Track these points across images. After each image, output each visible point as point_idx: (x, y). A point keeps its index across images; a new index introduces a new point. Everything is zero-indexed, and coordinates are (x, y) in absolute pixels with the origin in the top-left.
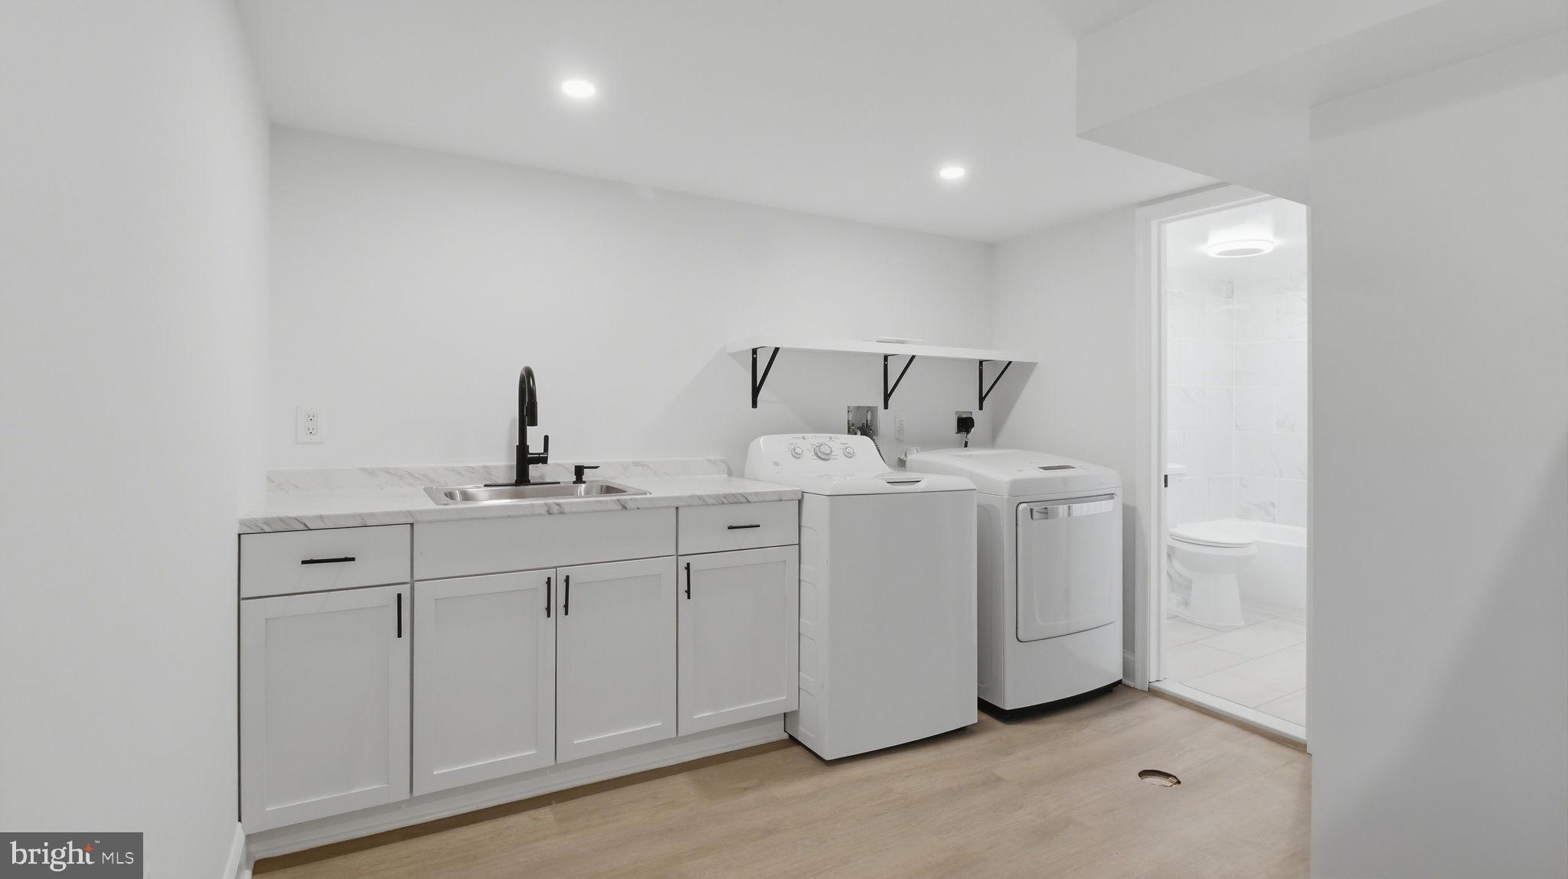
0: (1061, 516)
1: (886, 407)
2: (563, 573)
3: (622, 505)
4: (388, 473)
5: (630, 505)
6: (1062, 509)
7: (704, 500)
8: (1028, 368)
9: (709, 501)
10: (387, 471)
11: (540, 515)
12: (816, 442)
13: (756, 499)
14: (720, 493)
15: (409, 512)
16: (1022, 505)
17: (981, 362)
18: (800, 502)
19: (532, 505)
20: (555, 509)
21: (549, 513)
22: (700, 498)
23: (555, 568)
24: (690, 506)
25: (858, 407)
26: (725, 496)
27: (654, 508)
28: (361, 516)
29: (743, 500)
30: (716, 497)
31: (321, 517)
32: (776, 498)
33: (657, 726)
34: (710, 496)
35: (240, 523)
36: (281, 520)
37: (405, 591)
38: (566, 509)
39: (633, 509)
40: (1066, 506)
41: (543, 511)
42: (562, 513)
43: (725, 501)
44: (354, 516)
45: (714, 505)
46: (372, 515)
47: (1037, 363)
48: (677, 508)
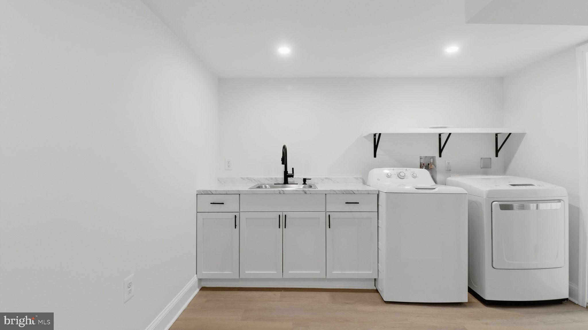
0: (532, 208)
1: (440, 156)
2: (284, 214)
3: (305, 192)
4: (248, 179)
5: (308, 192)
6: (533, 206)
7: (336, 192)
8: (521, 136)
9: (338, 192)
10: (248, 178)
11: (277, 194)
12: (399, 171)
13: (358, 193)
14: (343, 189)
15: (238, 190)
16: (495, 202)
17: (496, 135)
18: (378, 195)
19: (274, 190)
20: (282, 192)
21: (280, 193)
22: (334, 191)
23: (283, 212)
24: (330, 194)
25: (426, 157)
26: (345, 191)
27: (316, 194)
28: (226, 191)
29: (352, 193)
30: (341, 191)
31: (216, 191)
32: (366, 192)
33: (317, 273)
34: (338, 191)
35: (197, 191)
36: (206, 191)
37: (237, 214)
38: (286, 192)
39: (308, 194)
40: (535, 205)
41: (278, 193)
42: (284, 194)
43: (344, 193)
44: (224, 191)
45: (340, 194)
46: (228, 191)
47: (526, 133)
48: (326, 194)
